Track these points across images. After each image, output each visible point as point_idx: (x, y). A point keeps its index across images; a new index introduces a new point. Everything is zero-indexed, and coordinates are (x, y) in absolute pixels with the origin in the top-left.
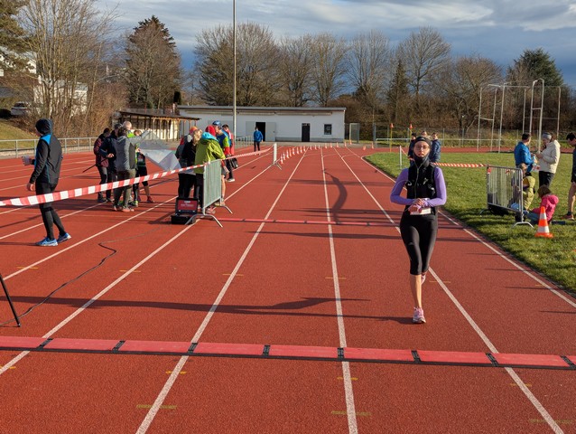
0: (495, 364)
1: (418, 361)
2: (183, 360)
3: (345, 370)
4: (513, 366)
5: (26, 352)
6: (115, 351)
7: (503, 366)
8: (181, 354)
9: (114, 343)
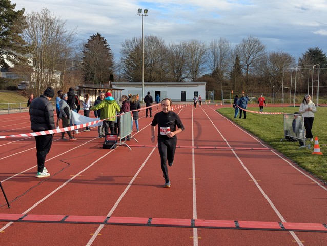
0: (283, 229)
1: (238, 228)
2: (101, 227)
3: (194, 233)
4: (294, 230)
5: (11, 223)
6: (62, 222)
7: (288, 230)
8: (100, 224)
9: (63, 217)
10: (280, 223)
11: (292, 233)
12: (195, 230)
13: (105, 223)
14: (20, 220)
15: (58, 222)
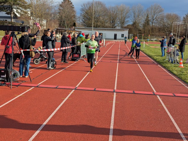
0: (154, 94)
1: (134, 93)
2: (73, 90)
3: (114, 94)
5: (34, 87)
6: (56, 88)
8: (73, 89)
9: (56, 86)
10: (153, 93)
11: (158, 96)
12: (115, 93)
13: (75, 89)
14: (37, 87)
15: (54, 88)
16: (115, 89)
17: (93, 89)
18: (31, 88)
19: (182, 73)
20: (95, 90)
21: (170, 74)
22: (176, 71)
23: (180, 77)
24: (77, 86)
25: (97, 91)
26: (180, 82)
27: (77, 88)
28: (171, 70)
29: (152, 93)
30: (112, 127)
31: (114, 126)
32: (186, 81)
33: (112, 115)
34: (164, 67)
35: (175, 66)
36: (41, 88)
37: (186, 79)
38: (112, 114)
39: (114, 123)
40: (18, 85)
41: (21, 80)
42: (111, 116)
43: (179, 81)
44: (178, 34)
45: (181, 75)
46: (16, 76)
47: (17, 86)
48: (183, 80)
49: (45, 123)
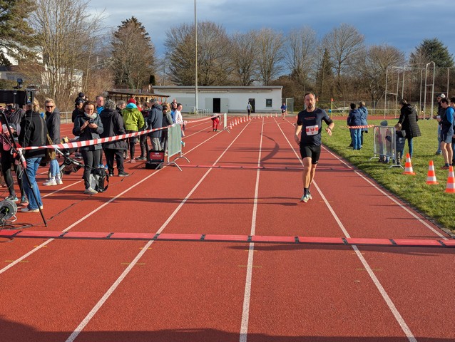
0: (346, 244)
1: (297, 242)
2: (150, 243)
4: (357, 245)
5: (52, 239)
6: (108, 238)
7: (351, 244)
8: (149, 239)
9: (107, 234)
10: (344, 239)
11: (354, 247)
12: (252, 244)
13: (155, 239)
14: (61, 237)
15: (104, 238)
16: (253, 233)
17: (199, 236)
18: (45, 241)
19: (410, 189)
20: (202, 240)
21: (382, 192)
22: (397, 183)
23: (408, 198)
24: (158, 233)
25: (208, 241)
26: (407, 210)
27: (159, 237)
28: (385, 182)
29: (340, 240)
30: (244, 330)
31: (249, 325)
32: (420, 208)
33: (245, 299)
34: (369, 176)
35: (393, 173)
36: (71, 241)
37: (420, 203)
38: (243, 297)
39: (249, 319)
40: (14, 236)
41: (21, 222)
42: (242, 301)
43: (403, 207)
44: (400, 94)
45: (410, 192)
46: (8, 212)
47: (10, 237)
48: (414, 206)
49: (79, 329)
